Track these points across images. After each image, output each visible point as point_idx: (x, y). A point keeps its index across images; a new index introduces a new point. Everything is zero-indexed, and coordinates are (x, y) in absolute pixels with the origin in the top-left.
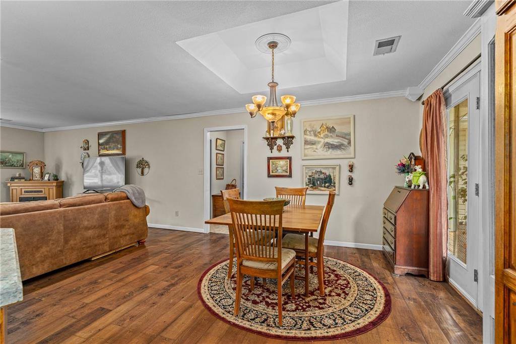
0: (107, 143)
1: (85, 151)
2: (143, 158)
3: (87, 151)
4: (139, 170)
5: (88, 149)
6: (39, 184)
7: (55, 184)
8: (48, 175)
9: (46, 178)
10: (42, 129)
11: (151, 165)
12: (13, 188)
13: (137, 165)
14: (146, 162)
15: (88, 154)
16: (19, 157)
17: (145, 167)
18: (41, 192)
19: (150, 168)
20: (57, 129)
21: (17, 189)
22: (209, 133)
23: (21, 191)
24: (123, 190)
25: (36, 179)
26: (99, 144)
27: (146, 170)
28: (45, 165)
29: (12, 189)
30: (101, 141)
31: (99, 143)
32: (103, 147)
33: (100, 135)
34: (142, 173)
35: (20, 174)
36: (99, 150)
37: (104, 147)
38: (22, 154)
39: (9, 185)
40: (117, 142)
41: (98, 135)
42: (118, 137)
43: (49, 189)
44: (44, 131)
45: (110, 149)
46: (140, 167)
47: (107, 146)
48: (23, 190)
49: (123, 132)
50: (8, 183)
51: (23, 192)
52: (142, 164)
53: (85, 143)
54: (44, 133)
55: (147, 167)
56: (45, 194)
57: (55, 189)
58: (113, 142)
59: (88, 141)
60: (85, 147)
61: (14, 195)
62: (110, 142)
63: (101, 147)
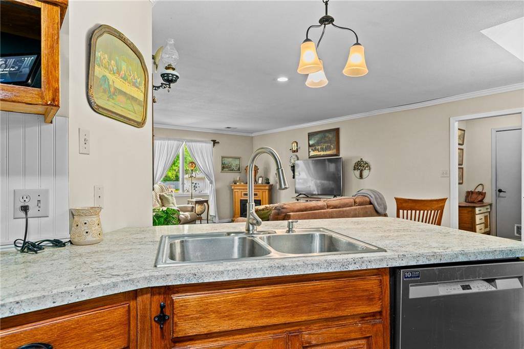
0: (318, 143)
1: (294, 154)
2: (361, 159)
3: (296, 154)
4: (357, 173)
5: (297, 151)
7: (267, 188)
8: (261, 179)
9: (260, 182)
10: (252, 133)
11: (372, 167)
12: (236, 190)
13: (354, 167)
14: (366, 163)
15: (297, 156)
16: (237, 162)
17: (365, 169)
18: (256, 195)
19: (372, 170)
20: (265, 133)
21: (238, 191)
22: (457, 122)
23: (241, 193)
24: (364, 194)
26: (310, 146)
27: (365, 173)
28: (258, 169)
30: (311, 143)
31: (309, 144)
33: (311, 135)
34: (361, 177)
35: (240, 178)
36: (309, 152)
37: (315, 148)
38: (239, 158)
39: (233, 188)
40: (330, 141)
41: (309, 136)
42: (330, 136)
43: (263, 192)
44: (253, 135)
45: (322, 150)
46: (358, 169)
47: (319, 147)
48: (243, 193)
49: (337, 131)
50: (232, 186)
51: (243, 194)
52: (361, 166)
53: (293, 144)
54: (252, 137)
55: (367, 168)
56: (259, 197)
57: (267, 192)
58: (325, 143)
59: (297, 143)
60: (294, 149)
61: (237, 198)
62: (321, 142)
63: (312, 148)
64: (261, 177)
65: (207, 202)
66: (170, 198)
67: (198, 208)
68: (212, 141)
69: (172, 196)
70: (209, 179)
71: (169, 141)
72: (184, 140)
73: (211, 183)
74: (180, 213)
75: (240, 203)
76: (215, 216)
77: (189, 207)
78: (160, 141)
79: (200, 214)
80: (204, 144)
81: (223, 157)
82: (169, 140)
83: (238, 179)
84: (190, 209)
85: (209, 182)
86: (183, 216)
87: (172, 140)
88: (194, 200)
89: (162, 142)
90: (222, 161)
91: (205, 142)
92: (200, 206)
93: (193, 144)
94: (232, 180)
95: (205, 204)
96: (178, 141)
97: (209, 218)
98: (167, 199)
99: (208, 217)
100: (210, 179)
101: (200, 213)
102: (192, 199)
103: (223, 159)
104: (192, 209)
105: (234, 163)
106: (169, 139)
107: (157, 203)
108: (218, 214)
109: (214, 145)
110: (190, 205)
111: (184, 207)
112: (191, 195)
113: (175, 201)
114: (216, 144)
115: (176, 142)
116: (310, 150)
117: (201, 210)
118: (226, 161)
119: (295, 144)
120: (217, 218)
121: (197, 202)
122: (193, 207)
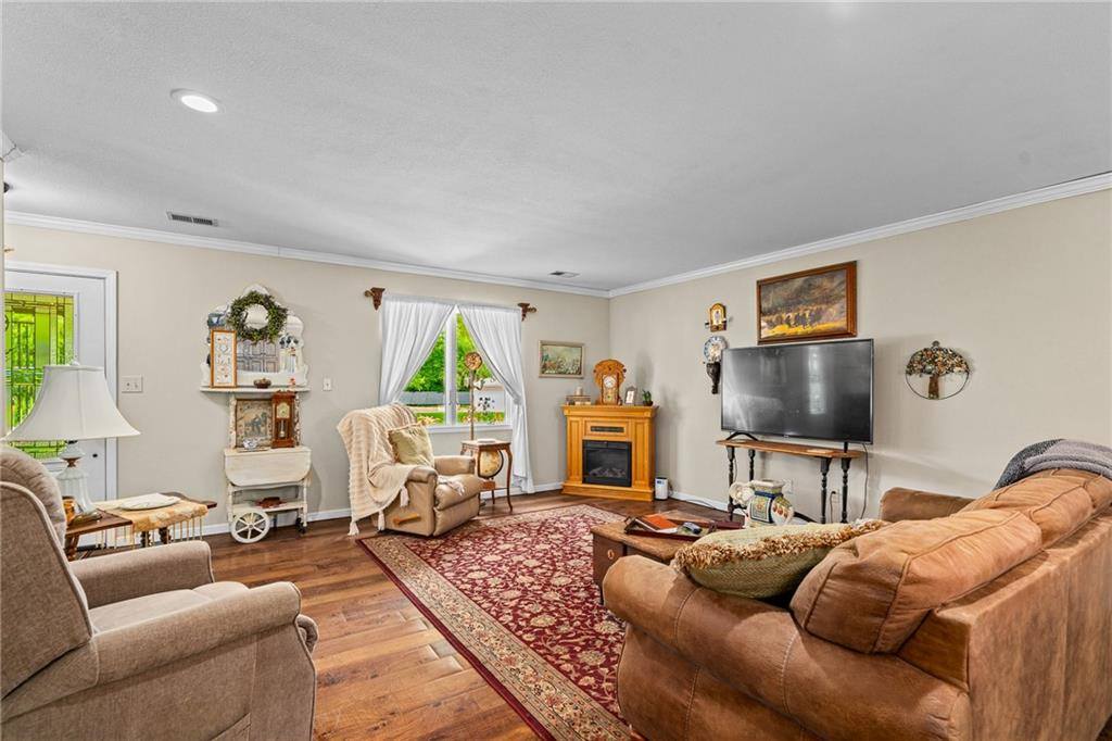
0: (789, 305)
1: (716, 333)
2: (936, 343)
3: (722, 333)
4: (921, 382)
5: (725, 328)
6: (617, 414)
7: (648, 414)
8: (633, 393)
9: (630, 399)
10: (608, 290)
12: (573, 419)
13: (910, 367)
14: (954, 355)
15: (723, 339)
16: (575, 354)
17: (950, 370)
18: (620, 430)
19: (975, 375)
20: (641, 287)
21: (577, 422)
23: (586, 426)
25: (610, 400)
26: (762, 312)
27: (950, 383)
28: (625, 371)
29: (571, 422)
31: (760, 306)
32: (774, 318)
33: (766, 286)
34: (934, 391)
35: (582, 391)
36: (760, 328)
37: (780, 319)
38: (579, 346)
39: (566, 412)
40: (826, 299)
41: (759, 287)
42: (831, 283)
43: (636, 423)
44: (611, 294)
45: (800, 320)
46: (923, 371)
47: (791, 315)
48: (589, 425)
49: (850, 270)
50: (563, 409)
51: (589, 428)
52: (933, 364)
53: (714, 312)
54: (609, 299)
55: (956, 369)
56: (627, 436)
57: (647, 425)
58: (809, 302)
59: (724, 308)
60: (715, 323)
61: (574, 437)
62: (799, 303)
63: (766, 318)
64: (631, 389)
65: (506, 446)
66: (417, 440)
67: (487, 463)
68: (521, 305)
69: (422, 434)
70: (513, 393)
71: (421, 305)
72: (456, 302)
73: (517, 402)
74: (441, 478)
75: (584, 447)
76: (526, 479)
77: (462, 461)
78: (398, 303)
79: (492, 477)
80: (501, 313)
81: (544, 344)
82: (419, 301)
83: (578, 393)
84: (465, 466)
85: (511, 399)
86: (444, 487)
87: (429, 301)
88: (477, 442)
89: (404, 304)
90: (542, 351)
91: (506, 308)
92: (490, 457)
93: (477, 310)
94: (565, 396)
95: (504, 452)
96: (440, 303)
97: (512, 482)
98: (409, 443)
99: (508, 482)
100: (515, 393)
101: (490, 473)
102: (472, 439)
103: (545, 347)
104: (473, 466)
105: (570, 357)
106: (420, 299)
107: (385, 454)
108: (533, 475)
109: (524, 315)
110: (467, 457)
111: (452, 460)
112: (470, 430)
113: (430, 445)
114: (528, 314)
115: (437, 306)
116: (763, 324)
117: (492, 466)
118: (552, 352)
119: (720, 311)
120: (530, 481)
121: (483, 449)
122: (473, 461)
